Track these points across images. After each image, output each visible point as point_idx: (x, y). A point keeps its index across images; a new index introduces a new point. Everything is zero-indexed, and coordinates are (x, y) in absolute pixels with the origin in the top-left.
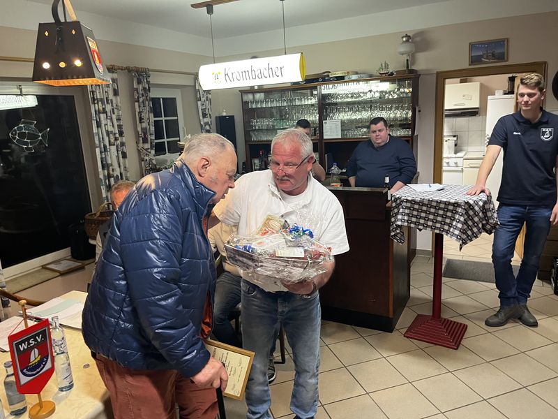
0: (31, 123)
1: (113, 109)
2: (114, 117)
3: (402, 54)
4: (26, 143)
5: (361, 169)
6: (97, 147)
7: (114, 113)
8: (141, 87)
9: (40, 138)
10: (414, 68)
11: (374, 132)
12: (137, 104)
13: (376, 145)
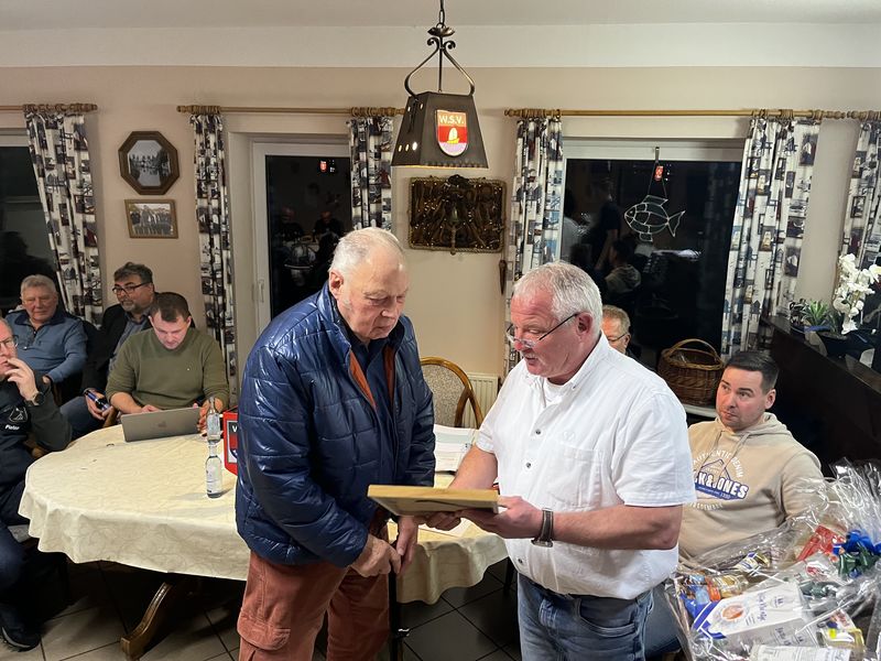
0: (660, 202)
1: (789, 190)
2: (786, 202)
6: (733, 250)
7: (788, 196)
8: (872, 150)
12: (854, 182)
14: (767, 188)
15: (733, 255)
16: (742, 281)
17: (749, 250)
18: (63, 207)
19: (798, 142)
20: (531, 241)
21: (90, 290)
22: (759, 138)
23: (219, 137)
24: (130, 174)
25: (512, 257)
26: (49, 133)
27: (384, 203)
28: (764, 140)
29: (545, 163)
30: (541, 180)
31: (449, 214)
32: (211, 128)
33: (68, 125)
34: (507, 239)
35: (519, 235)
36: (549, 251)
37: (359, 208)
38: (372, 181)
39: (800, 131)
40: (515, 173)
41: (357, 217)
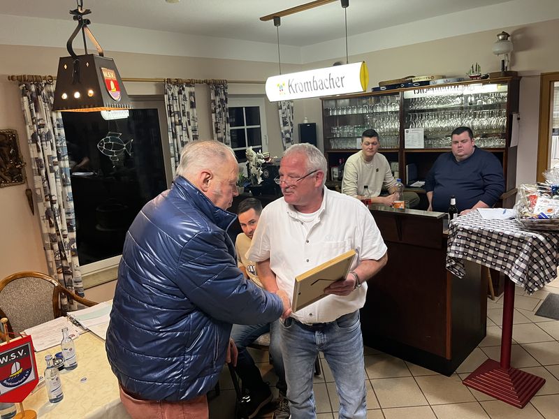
0: (117, 135)
1: (189, 121)
2: (190, 128)
3: (498, 54)
4: (112, 153)
5: (439, 184)
6: (172, 157)
7: (190, 125)
8: (218, 99)
9: (124, 148)
10: (514, 69)
11: (457, 142)
12: (213, 115)
13: (458, 159)
14: (180, 121)
15: (172, 160)
19: (187, 96)
20: (52, 171)
25: (38, 183)
28: (172, 95)
29: (49, 113)
30: (49, 126)
36: (66, 176)
39: (187, 90)
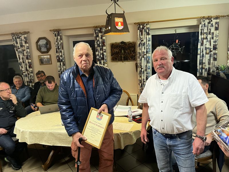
0: (177, 44)
4: (174, 52)
7: (213, 39)
14: (207, 37)
15: (199, 56)
16: (202, 63)
17: (203, 54)
18: (23, 58)
19: (214, 24)
20: (143, 57)
21: (31, 79)
22: (203, 24)
23: (61, 37)
24: (39, 49)
25: (139, 62)
26: (18, 40)
27: (104, 50)
28: (204, 24)
29: (145, 36)
30: (145, 41)
31: (121, 52)
32: (58, 35)
33: (23, 37)
34: (137, 57)
35: (140, 56)
36: (148, 59)
37: (98, 52)
38: (100, 45)
39: (214, 21)
40: (138, 39)
41: (97, 55)
